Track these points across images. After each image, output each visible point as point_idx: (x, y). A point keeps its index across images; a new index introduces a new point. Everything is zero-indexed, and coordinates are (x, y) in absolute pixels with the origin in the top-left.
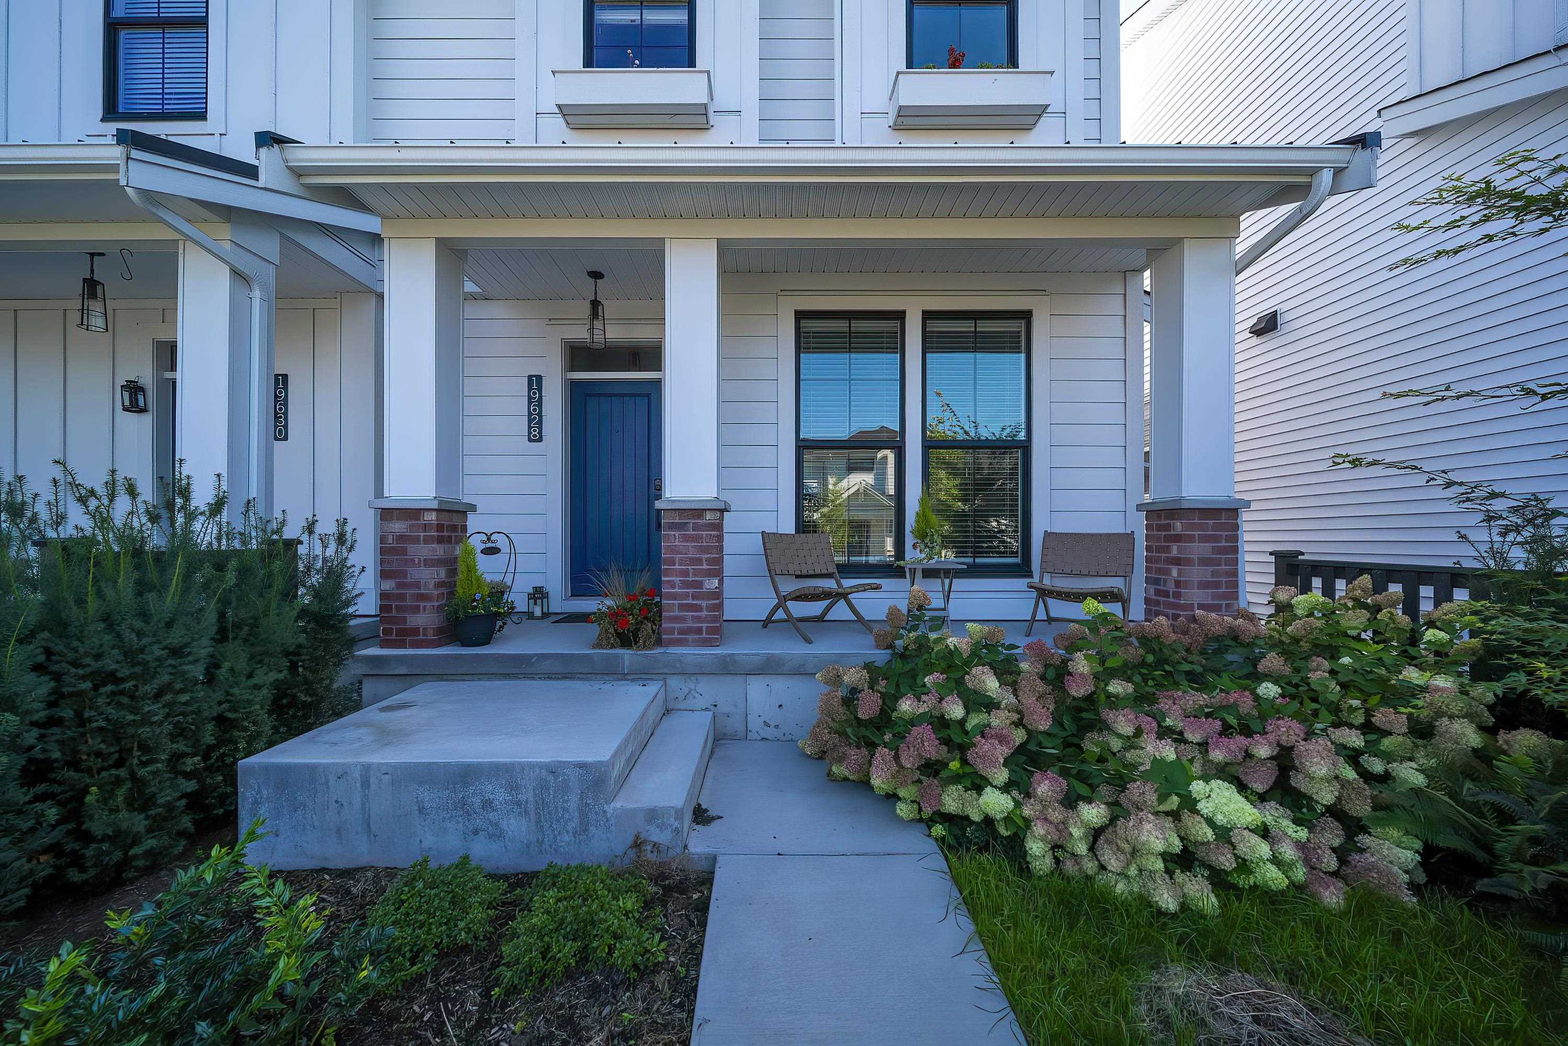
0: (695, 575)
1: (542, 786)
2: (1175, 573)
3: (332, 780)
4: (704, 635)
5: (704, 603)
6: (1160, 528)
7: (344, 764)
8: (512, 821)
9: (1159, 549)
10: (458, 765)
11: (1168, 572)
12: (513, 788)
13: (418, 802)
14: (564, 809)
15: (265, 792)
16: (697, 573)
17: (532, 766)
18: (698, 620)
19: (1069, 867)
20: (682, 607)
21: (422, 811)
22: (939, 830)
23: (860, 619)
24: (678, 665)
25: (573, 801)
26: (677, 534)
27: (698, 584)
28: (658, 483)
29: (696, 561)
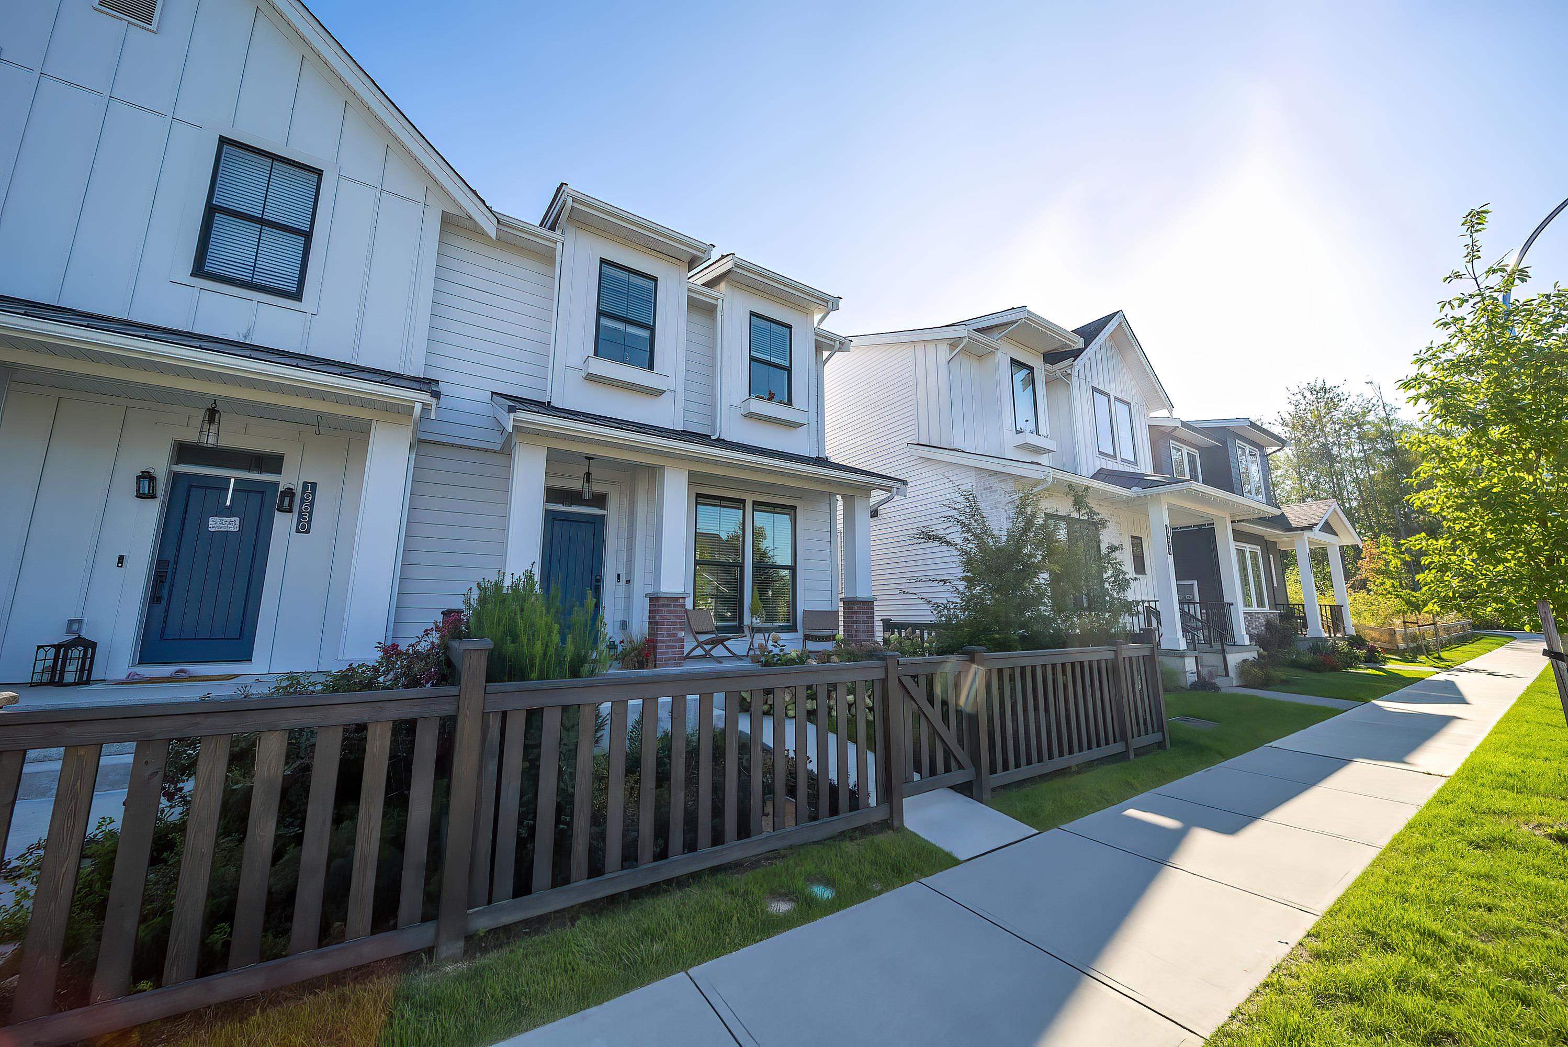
0: (674, 630)
4: (678, 661)
5: (677, 644)
6: (849, 608)
9: (848, 617)
11: (852, 627)
18: (674, 653)
20: (668, 647)
26: (666, 609)
27: (675, 635)
28: (598, 577)
29: (674, 623)
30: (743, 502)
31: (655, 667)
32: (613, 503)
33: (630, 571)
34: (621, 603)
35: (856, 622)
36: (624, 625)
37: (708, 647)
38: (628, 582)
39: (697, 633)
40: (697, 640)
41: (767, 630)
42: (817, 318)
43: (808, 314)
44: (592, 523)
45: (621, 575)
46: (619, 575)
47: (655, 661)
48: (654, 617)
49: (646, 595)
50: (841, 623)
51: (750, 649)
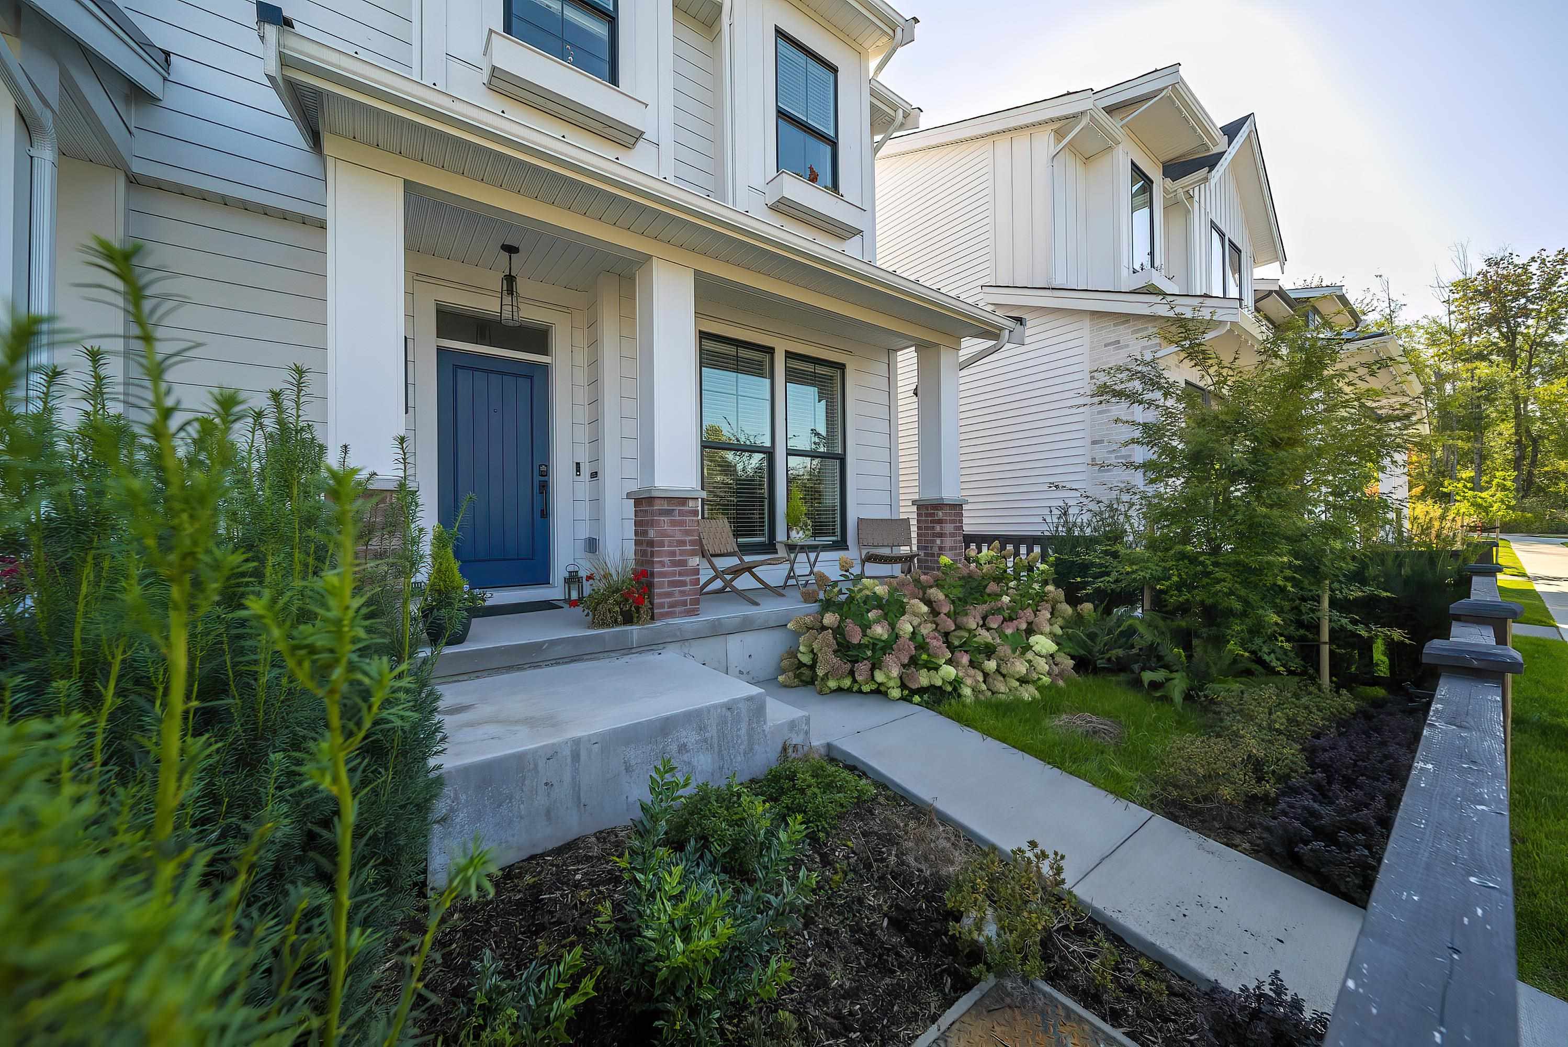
0: (680, 555)
1: (723, 722)
2: (938, 542)
3: (541, 764)
4: (689, 606)
5: (688, 579)
6: (927, 515)
7: (553, 744)
8: (702, 757)
9: (927, 528)
10: (657, 720)
11: (934, 542)
12: (702, 728)
13: (625, 762)
14: (737, 736)
15: (463, 798)
16: (683, 553)
17: (715, 707)
18: (683, 593)
19: (981, 697)
20: (673, 584)
21: (628, 769)
22: (917, 698)
23: (766, 586)
24: (678, 634)
25: (744, 726)
26: (666, 519)
27: (683, 563)
28: (543, 468)
29: (682, 543)
30: (770, 351)
31: (652, 618)
32: (560, 341)
33: (596, 459)
34: (584, 510)
35: (941, 535)
36: (592, 545)
37: (728, 577)
38: (594, 475)
39: (713, 556)
40: (713, 567)
41: (813, 548)
42: (873, 64)
43: (861, 54)
44: (526, 376)
45: (582, 466)
46: (578, 464)
47: (652, 609)
48: (645, 533)
49: (629, 496)
50: (914, 535)
51: (789, 577)
